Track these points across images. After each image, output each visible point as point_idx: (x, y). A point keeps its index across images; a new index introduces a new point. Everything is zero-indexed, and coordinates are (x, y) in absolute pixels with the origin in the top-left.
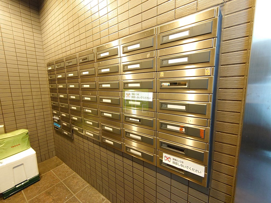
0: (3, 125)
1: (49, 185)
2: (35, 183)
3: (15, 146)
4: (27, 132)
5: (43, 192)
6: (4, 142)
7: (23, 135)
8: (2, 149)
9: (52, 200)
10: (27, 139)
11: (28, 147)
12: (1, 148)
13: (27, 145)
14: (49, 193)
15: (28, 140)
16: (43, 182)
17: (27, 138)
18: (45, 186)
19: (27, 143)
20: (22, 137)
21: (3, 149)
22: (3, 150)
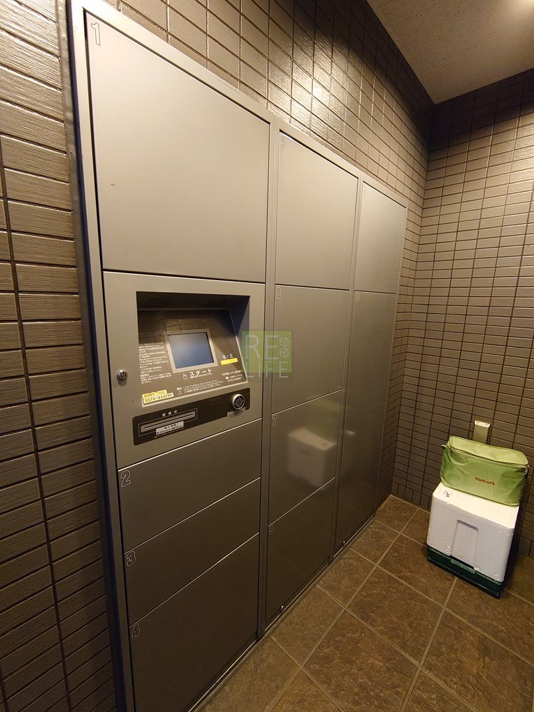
0: (488, 423)
1: (503, 635)
2: (485, 594)
3: (483, 481)
4: (523, 467)
5: (478, 629)
6: (467, 461)
7: (509, 469)
8: (460, 470)
9: (476, 672)
10: (514, 482)
11: (511, 501)
12: (460, 468)
13: (510, 496)
14: (486, 648)
15: (516, 484)
16: (501, 610)
17: (518, 481)
18: (494, 623)
19: (510, 492)
20: (503, 470)
21: (462, 472)
22: (461, 475)
